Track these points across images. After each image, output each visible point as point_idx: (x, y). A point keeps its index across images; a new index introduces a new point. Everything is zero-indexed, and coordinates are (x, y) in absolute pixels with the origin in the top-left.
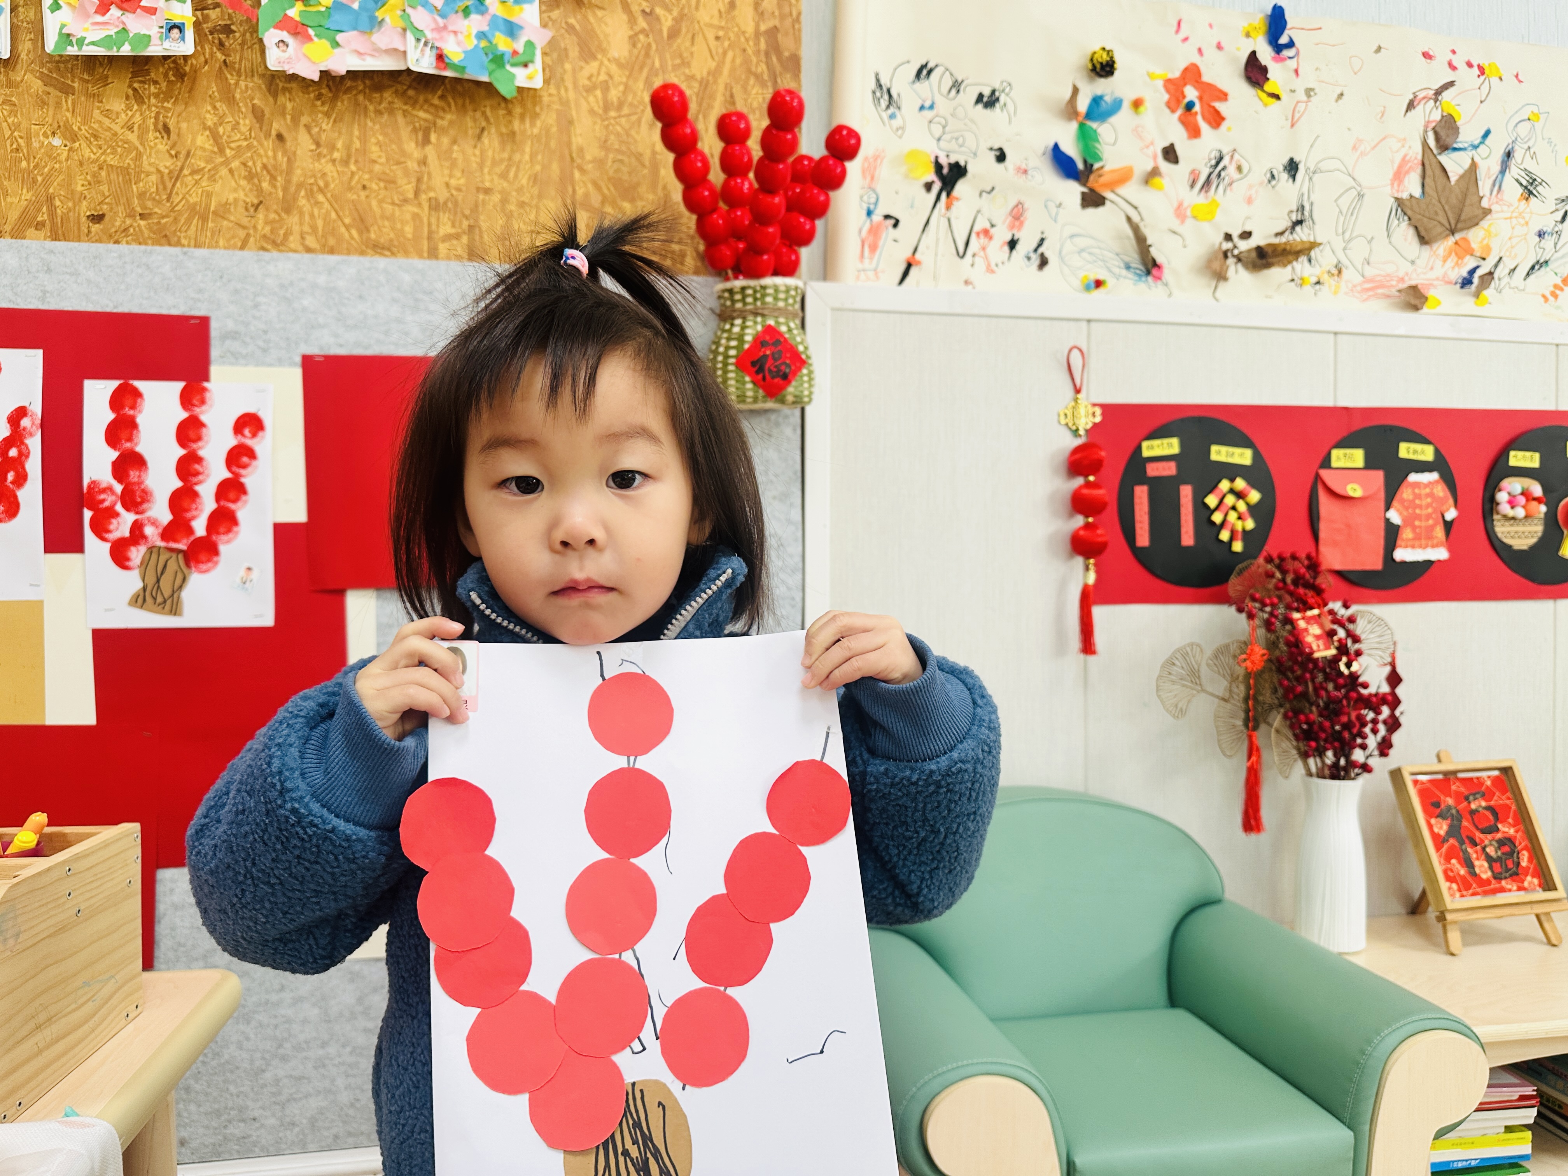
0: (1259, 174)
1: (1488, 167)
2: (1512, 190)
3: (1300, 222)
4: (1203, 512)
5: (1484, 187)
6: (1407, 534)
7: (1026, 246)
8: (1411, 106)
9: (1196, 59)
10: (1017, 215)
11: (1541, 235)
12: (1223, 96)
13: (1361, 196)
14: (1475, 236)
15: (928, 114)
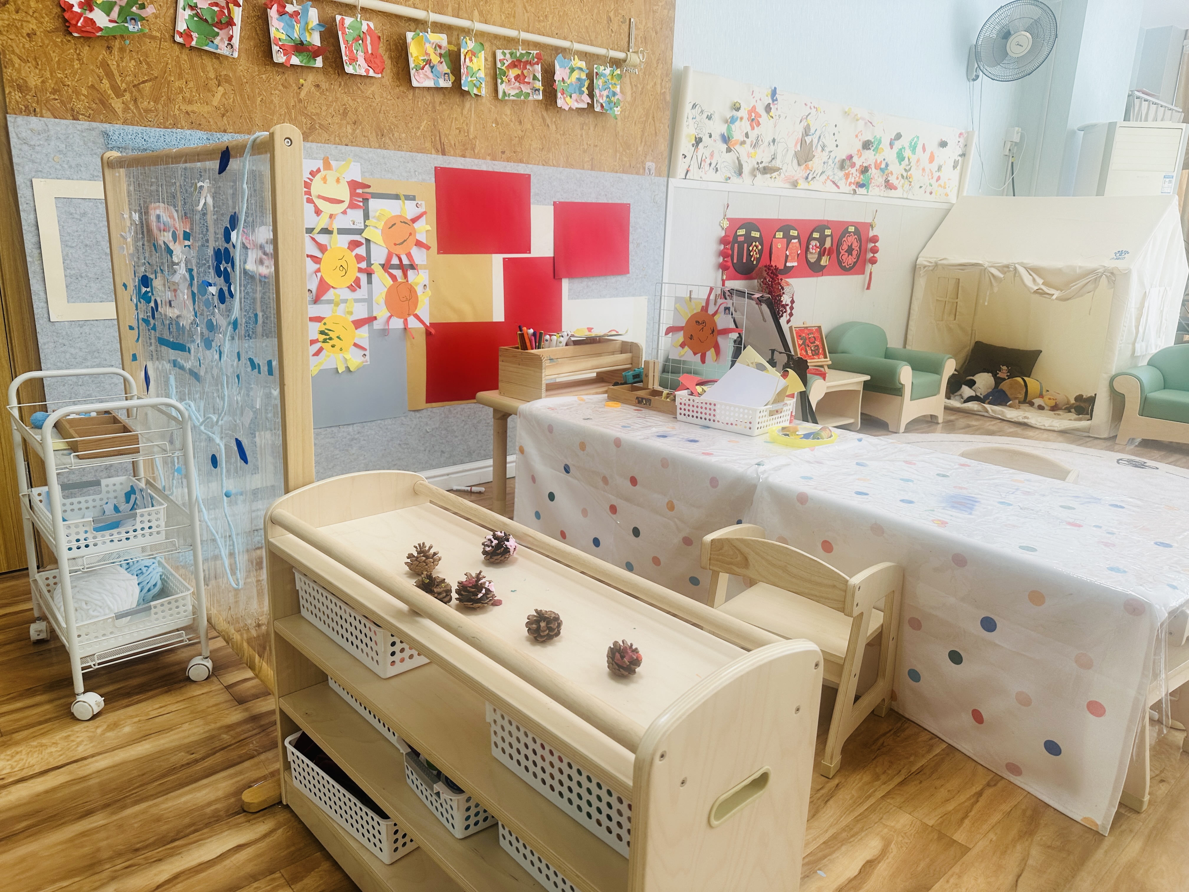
0: (766, 143)
1: (815, 141)
2: (820, 149)
3: (773, 159)
4: (749, 251)
5: (814, 147)
6: (789, 258)
7: (713, 165)
8: (801, 121)
9: (755, 104)
10: (712, 154)
11: (824, 163)
12: (760, 116)
13: (788, 150)
14: (810, 163)
15: (694, 120)
